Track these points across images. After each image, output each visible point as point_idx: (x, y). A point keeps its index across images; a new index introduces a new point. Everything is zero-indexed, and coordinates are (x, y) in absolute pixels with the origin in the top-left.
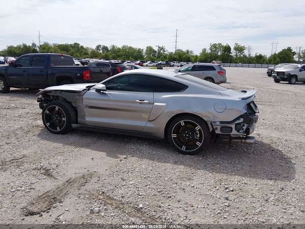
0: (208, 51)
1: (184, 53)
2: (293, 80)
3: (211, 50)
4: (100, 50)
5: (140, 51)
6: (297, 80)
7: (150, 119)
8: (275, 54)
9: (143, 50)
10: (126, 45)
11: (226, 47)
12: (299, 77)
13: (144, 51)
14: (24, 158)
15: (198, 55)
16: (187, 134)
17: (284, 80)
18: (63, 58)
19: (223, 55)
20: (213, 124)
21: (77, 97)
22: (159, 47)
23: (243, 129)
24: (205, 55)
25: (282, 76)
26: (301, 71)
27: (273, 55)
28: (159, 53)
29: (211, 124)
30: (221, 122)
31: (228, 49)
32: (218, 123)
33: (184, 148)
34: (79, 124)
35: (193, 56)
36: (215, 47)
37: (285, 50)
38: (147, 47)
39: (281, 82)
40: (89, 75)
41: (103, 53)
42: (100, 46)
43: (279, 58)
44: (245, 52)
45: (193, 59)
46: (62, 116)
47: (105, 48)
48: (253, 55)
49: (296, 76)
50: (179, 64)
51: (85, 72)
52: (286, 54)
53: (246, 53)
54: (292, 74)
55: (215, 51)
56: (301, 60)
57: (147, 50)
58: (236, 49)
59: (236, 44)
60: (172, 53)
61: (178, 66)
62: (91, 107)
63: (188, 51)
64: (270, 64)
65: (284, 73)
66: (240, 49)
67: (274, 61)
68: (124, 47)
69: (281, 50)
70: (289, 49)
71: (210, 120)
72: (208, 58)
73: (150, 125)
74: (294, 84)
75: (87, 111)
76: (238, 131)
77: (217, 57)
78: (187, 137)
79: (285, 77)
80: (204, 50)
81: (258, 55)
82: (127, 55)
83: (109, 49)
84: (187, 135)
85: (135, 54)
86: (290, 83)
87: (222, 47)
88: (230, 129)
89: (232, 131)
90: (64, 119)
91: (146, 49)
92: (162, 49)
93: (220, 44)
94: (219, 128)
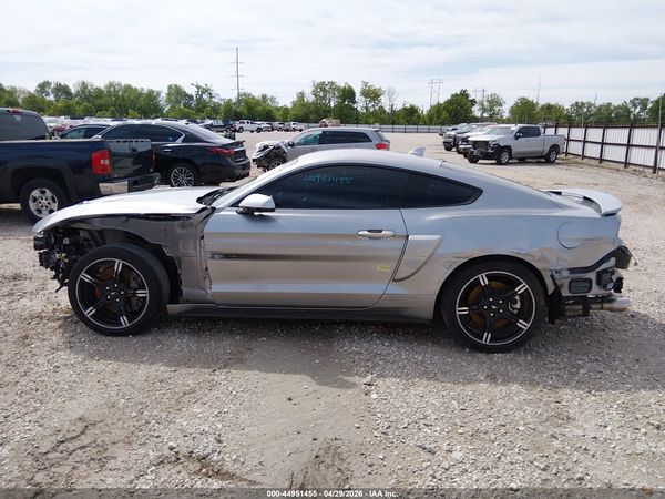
0: (310, 98)
1: (257, 103)
2: (505, 158)
3: (315, 95)
4: (48, 94)
5: (151, 96)
6: (511, 157)
7: (398, 276)
8: (439, 105)
9: (159, 94)
10: (117, 81)
11: (344, 90)
12: (514, 150)
13: (164, 95)
14: (91, 431)
15: (290, 106)
16: (492, 303)
17: (487, 156)
18: (18, 118)
19: (340, 107)
20: (557, 276)
21: (179, 231)
22: (198, 87)
23: (612, 281)
24: (304, 105)
25: (483, 150)
26: (517, 137)
27: (435, 107)
28: (200, 99)
29: (552, 276)
30: (572, 271)
31: (348, 94)
32: (566, 273)
33: (487, 338)
34: (188, 301)
35: (278, 109)
36: (324, 90)
37: (456, 95)
38: (170, 87)
39: (480, 161)
40: (107, 162)
41: (57, 101)
42: (46, 84)
43: (448, 111)
44: (383, 101)
45: (278, 115)
46: (134, 284)
47: (62, 90)
48: (398, 106)
49: (508, 149)
50: (254, 127)
51: (94, 155)
52: (459, 104)
53: (385, 102)
54: (502, 145)
55: (324, 97)
56: (485, 115)
57: (169, 94)
58: (366, 94)
59: (365, 84)
60: (230, 100)
61: (252, 132)
62: (227, 256)
63: (264, 97)
64: (431, 124)
65: (486, 143)
66: (372, 95)
67: (438, 117)
68: (111, 85)
69: (449, 97)
70: (464, 94)
71: (549, 266)
72: (311, 112)
73: (394, 289)
74: (507, 164)
75: (216, 266)
76: (605, 287)
77: (329, 111)
78: (494, 311)
79: (490, 151)
80: (301, 95)
81: (408, 106)
82: (120, 105)
83: (73, 91)
84: (493, 307)
85: (142, 102)
86: (499, 163)
87: (338, 89)
88: (587, 284)
89: (590, 288)
90: (141, 293)
91: (166, 91)
92: (206, 90)
93: (332, 83)
94: (566, 282)
